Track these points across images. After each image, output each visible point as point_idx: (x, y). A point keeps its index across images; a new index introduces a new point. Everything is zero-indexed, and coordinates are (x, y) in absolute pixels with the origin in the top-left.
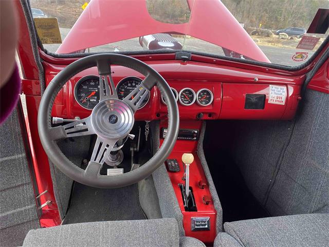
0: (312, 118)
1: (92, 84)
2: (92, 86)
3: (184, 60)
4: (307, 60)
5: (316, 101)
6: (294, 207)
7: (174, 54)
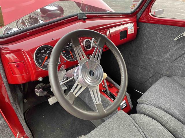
0: (143, 36)
1: (43, 51)
2: (43, 53)
3: (85, 19)
4: (136, 7)
5: (144, 27)
6: (141, 78)
7: (76, 16)
